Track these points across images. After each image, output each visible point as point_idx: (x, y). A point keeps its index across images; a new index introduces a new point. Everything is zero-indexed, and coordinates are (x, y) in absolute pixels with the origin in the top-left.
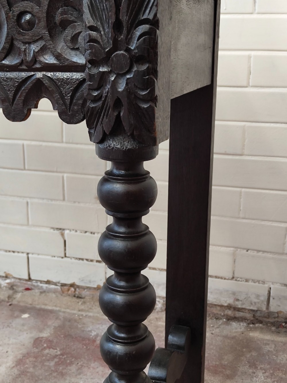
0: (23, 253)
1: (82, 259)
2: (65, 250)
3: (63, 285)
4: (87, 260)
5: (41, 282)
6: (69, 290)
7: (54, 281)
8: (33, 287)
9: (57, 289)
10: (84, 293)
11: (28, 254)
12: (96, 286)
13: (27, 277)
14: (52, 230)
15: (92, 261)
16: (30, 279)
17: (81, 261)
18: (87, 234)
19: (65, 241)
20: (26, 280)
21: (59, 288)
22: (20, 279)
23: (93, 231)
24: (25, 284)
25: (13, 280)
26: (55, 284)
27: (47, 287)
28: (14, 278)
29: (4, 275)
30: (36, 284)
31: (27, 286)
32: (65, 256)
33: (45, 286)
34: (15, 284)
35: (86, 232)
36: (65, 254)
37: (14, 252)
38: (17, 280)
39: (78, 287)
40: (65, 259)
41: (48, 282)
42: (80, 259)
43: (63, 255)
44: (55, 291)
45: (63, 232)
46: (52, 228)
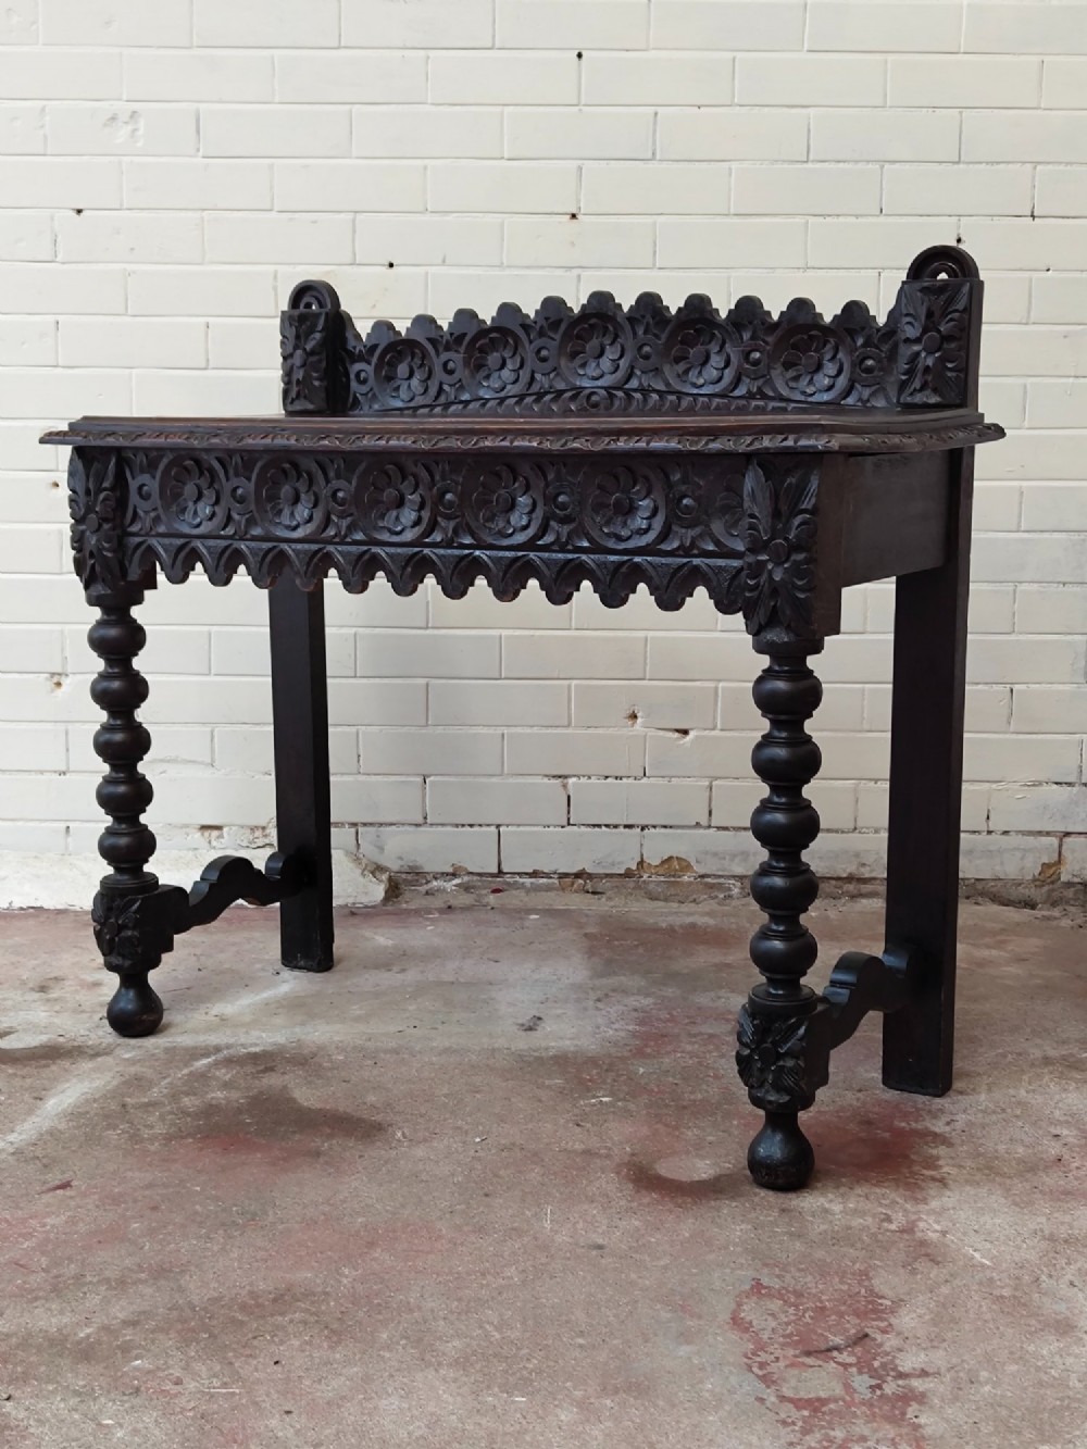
0: (488, 825)
1: (599, 826)
2: (569, 813)
3: (562, 876)
4: (607, 826)
5: (520, 874)
6: (573, 884)
7: (545, 871)
8: (505, 887)
9: (554, 883)
10: (603, 885)
11: (498, 826)
12: (622, 872)
13: (495, 871)
14: (547, 780)
15: (616, 827)
16: (500, 873)
17: (597, 829)
18: (609, 780)
19: (569, 797)
20: (492, 875)
21: (556, 881)
22: (480, 875)
23: (619, 774)
24: (491, 882)
25: (466, 878)
26: (547, 875)
27: (532, 883)
28: (469, 873)
29: (451, 870)
30: (511, 880)
31: (495, 886)
32: (569, 824)
33: (528, 881)
34: (471, 884)
35: (607, 777)
36: (569, 819)
37: (471, 826)
38: (475, 878)
39: (590, 876)
40: (569, 828)
41: (535, 874)
42: (594, 826)
43: (565, 823)
44: (549, 888)
45: (565, 781)
46: (546, 776)
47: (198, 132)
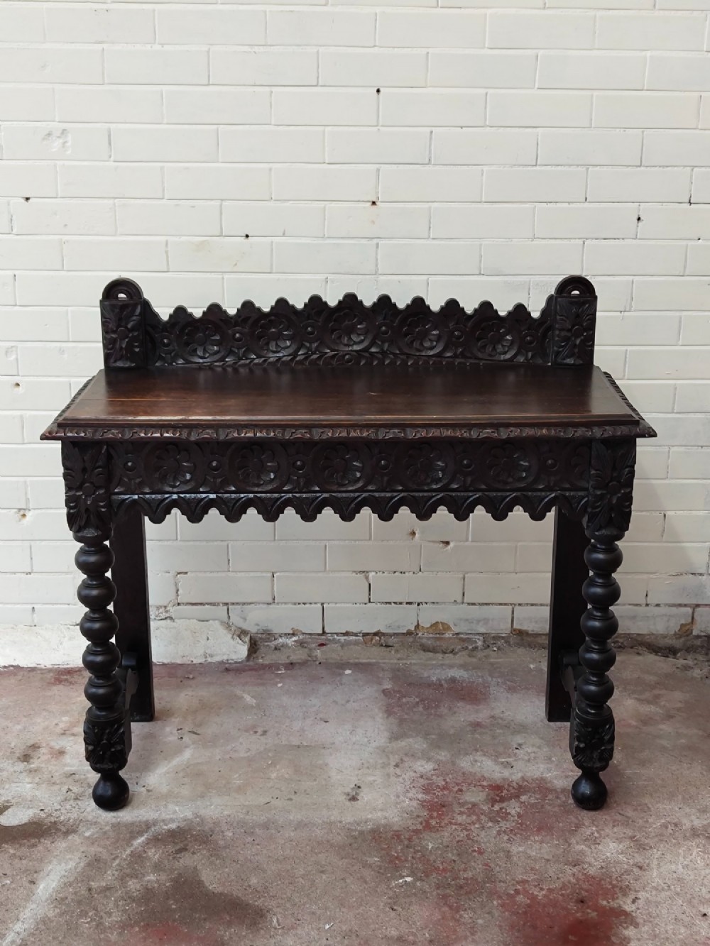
0: (316, 603)
1: (390, 603)
2: (370, 595)
3: (365, 635)
4: (395, 603)
5: (337, 634)
6: (372, 640)
7: (354, 632)
8: (327, 642)
9: (359, 639)
10: (391, 641)
11: (322, 604)
12: (405, 632)
13: (321, 632)
14: (354, 574)
15: (401, 603)
16: (324, 633)
17: (388, 605)
18: (397, 574)
19: (370, 584)
20: (319, 635)
21: (361, 638)
22: (310, 634)
23: (403, 571)
24: (318, 639)
25: (301, 637)
26: (356, 635)
27: (345, 640)
28: (303, 634)
29: (291, 632)
30: (331, 638)
31: (320, 642)
32: (370, 602)
33: (342, 638)
34: (305, 640)
35: (395, 572)
36: (370, 599)
37: (304, 604)
38: (307, 636)
39: (383, 634)
40: (369, 605)
41: (347, 634)
42: (386, 603)
43: (367, 601)
44: (356, 643)
45: (367, 574)
46: (354, 572)
47: (110, 144)
